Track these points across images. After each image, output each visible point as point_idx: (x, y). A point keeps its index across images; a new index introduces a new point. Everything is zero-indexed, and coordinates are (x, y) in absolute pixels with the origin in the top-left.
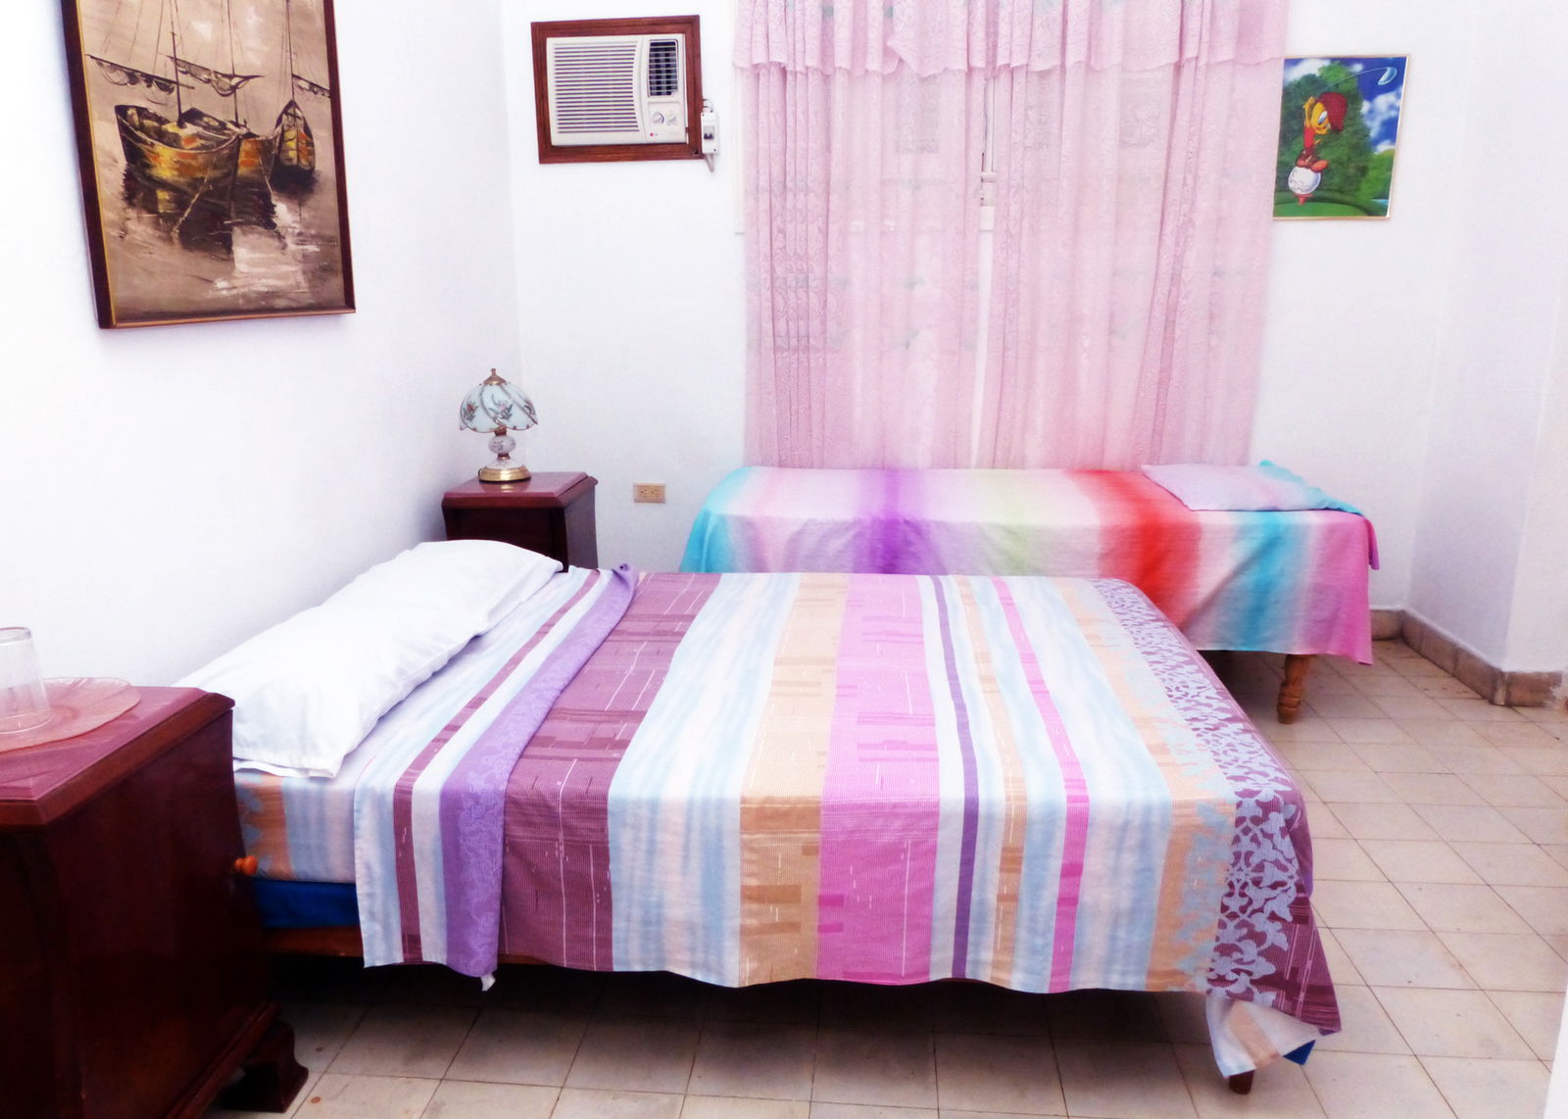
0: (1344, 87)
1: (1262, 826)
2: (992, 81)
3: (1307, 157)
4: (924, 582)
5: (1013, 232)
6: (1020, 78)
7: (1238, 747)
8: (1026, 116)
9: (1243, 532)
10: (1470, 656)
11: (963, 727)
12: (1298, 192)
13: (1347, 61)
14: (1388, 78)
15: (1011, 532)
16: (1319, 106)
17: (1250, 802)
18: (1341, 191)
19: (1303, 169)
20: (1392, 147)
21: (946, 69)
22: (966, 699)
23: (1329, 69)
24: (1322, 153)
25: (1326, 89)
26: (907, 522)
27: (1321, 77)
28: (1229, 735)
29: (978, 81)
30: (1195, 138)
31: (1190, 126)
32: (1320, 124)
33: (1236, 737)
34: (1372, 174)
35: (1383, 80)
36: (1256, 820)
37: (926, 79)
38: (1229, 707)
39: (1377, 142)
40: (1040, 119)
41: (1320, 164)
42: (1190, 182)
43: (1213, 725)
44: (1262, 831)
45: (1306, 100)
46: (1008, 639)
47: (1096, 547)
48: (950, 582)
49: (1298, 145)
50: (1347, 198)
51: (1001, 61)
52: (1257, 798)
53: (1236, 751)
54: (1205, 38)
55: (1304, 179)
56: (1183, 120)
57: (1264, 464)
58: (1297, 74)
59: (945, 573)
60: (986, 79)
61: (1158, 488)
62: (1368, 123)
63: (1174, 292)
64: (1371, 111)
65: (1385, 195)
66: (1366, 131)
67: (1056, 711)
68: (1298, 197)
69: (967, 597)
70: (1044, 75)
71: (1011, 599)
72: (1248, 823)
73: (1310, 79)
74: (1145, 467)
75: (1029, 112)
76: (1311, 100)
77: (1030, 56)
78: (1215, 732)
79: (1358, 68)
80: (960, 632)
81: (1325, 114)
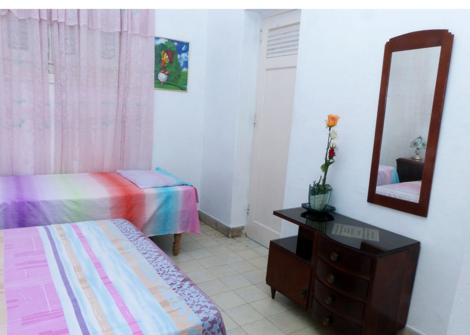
0: (172, 49)
1: (211, 330)
2: (50, 26)
3: (163, 69)
4: (41, 229)
5: (63, 84)
6: (62, 27)
7: (143, 244)
8: (66, 42)
9: (159, 195)
10: (221, 224)
11: (78, 313)
12: (161, 80)
13: (173, 41)
14: (185, 49)
15: (74, 202)
16: (165, 54)
17: (207, 322)
18: (173, 81)
19: (162, 73)
20: (187, 70)
21: (30, 18)
22: (76, 296)
23: (168, 42)
24: (167, 69)
25: (167, 49)
26: (28, 202)
27: (166, 45)
28: (140, 241)
29: (45, 25)
30: (128, 59)
31: (126, 54)
32: (166, 60)
33: (142, 241)
34: (182, 77)
35: (183, 49)
36: (209, 329)
37: (21, 20)
38: (139, 233)
39: (182, 68)
40: (71, 44)
41: (167, 72)
42: (127, 73)
43: (135, 239)
44: (211, 332)
45: (162, 51)
46: (86, 255)
47: (109, 205)
48: (53, 228)
49: (160, 65)
50: (176, 84)
51: (54, 19)
52: (209, 320)
53: (143, 245)
54: (130, 25)
55: (162, 77)
56: (124, 52)
57: (157, 169)
58: (159, 42)
59: (49, 224)
60: (48, 25)
61: (126, 179)
62: (180, 61)
63: (124, 111)
64: (180, 58)
65: (186, 84)
66: (179, 64)
67: (117, 293)
68: (161, 82)
69: (63, 235)
70: (72, 27)
71: (82, 234)
72: (207, 331)
73: (162, 45)
74: (119, 171)
75: (67, 41)
76: (163, 51)
77: (65, 19)
78: (136, 241)
79: (176, 44)
80: (64, 255)
81: (167, 57)
